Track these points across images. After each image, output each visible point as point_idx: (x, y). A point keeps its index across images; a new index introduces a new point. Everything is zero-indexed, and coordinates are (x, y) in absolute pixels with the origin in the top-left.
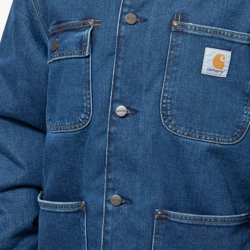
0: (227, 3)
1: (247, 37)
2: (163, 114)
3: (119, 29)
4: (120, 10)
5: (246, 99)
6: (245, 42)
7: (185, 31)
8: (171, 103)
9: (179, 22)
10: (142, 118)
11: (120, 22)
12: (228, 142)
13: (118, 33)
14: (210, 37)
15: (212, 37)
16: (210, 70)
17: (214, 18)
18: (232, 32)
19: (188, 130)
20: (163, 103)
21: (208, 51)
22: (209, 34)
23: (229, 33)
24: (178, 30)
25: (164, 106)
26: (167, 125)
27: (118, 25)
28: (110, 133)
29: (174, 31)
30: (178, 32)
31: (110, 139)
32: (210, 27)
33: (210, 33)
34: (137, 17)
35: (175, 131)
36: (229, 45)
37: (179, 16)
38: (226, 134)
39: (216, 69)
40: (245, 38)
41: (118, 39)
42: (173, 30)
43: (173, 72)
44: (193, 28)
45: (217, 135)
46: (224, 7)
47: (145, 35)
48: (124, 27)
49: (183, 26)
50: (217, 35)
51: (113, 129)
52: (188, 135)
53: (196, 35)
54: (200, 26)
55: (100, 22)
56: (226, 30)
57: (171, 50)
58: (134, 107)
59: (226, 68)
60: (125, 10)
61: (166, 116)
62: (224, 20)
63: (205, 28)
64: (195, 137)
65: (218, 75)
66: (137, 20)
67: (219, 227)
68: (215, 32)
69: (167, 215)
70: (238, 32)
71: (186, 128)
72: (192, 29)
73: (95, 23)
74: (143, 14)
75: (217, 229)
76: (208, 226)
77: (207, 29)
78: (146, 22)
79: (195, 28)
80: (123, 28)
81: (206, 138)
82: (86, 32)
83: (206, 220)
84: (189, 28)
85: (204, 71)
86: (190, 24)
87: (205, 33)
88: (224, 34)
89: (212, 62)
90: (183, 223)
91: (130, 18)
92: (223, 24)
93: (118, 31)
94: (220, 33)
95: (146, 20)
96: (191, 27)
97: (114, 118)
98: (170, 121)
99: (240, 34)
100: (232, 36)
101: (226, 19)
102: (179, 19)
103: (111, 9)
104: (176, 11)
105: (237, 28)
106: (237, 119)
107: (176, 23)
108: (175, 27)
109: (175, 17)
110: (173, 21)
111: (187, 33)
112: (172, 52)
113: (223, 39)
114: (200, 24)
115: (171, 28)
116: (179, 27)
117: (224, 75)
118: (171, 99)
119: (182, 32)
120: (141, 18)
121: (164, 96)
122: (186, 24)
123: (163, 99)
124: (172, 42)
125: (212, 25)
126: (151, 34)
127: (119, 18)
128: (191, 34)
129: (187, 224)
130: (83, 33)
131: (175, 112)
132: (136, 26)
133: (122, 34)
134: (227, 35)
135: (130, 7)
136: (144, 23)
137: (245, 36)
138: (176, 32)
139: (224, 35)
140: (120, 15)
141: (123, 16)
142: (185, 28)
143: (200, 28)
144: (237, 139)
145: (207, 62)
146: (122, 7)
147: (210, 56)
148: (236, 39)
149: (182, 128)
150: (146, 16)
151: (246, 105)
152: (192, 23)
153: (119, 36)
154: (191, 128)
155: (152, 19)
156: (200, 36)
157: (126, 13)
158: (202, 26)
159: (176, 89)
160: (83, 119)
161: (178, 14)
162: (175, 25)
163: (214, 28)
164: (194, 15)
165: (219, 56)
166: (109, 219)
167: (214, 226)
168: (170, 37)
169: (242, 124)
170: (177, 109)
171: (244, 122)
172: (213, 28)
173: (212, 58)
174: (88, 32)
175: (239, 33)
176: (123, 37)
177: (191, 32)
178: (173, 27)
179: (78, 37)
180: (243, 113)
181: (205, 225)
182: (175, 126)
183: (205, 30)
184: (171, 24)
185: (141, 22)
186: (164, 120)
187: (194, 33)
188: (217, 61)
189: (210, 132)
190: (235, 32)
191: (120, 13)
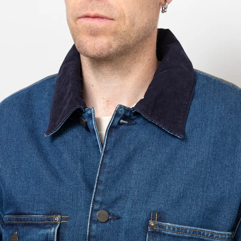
0: (206, 201)
1: (227, 236)
3: (89, 228)
4: (91, 206)
7: (163, 231)
9: (156, 222)
11: (90, 220)
13: (89, 232)
14: (189, 238)
15: (192, 238)
17: (193, 218)
18: (213, 232)
22: (188, 235)
23: (209, 233)
24: (155, 231)
27: (89, 223)
29: (151, 232)
30: (155, 233)
32: (189, 227)
33: (189, 233)
34: (109, 214)
37: (156, 215)
40: (226, 237)
41: (88, 239)
42: (149, 230)
44: (172, 229)
46: (203, 204)
47: (118, 236)
48: (95, 225)
49: (160, 226)
50: (197, 236)
53: (174, 236)
54: (179, 226)
55: (67, 219)
56: (206, 230)
60: (96, 207)
62: (203, 218)
63: (184, 228)
66: (109, 217)
68: (194, 232)
70: (218, 232)
72: (170, 230)
74: (116, 211)
77: (186, 230)
78: (119, 220)
79: (174, 228)
80: (94, 227)
82: (53, 230)
84: (167, 228)
86: (169, 224)
87: (184, 234)
88: (203, 234)
91: (102, 215)
92: (202, 222)
93: (89, 230)
94: (200, 233)
95: (119, 218)
96: (169, 227)
99: (220, 234)
100: (212, 236)
101: (205, 217)
102: (156, 218)
103: (79, 204)
104: (153, 209)
105: (216, 226)
107: (153, 223)
108: (152, 227)
109: (152, 215)
110: (150, 221)
111: (164, 234)
113: (203, 240)
114: (178, 224)
115: (148, 228)
116: (156, 228)
119: (160, 233)
120: (113, 215)
122: (164, 224)
125: (191, 225)
126: (125, 233)
127: (90, 216)
128: (169, 235)
130: (49, 230)
132: (108, 224)
133: (93, 233)
134: (207, 235)
135: (102, 203)
136: (117, 221)
137: (226, 236)
138: (153, 232)
139: (204, 236)
140: (90, 212)
141: (94, 214)
142: (163, 229)
143: (178, 229)
146: (93, 203)
148: (216, 239)
150: (119, 213)
152: (170, 223)
153: (89, 236)
155: (126, 217)
156: (179, 237)
157: (97, 210)
158: (181, 226)
161: (154, 212)
162: (151, 225)
163: (194, 228)
164: (172, 214)
168: (146, 238)
172: (192, 228)
175: (220, 232)
176: (95, 237)
177: (169, 233)
178: (150, 227)
179: (42, 235)
183: (184, 231)
184: (148, 225)
185: (114, 219)
187: (173, 234)
190: (216, 232)
191: (91, 210)
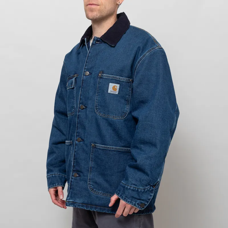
1: (125, 79)
2: (96, 108)
5: (126, 102)
6: (125, 81)
8: (98, 104)
10: (88, 109)
12: (119, 118)
14: (111, 79)
15: (112, 79)
16: (112, 91)
19: (104, 113)
20: (96, 104)
21: (110, 84)
25: (96, 105)
26: (97, 112)
27: (82, 76)
28: (78, 115)
30: (101, 78)
31: (78, 117)
34: (89, 73)
35: (99, 114)
36: (119, 82)
38: (118, 115)
39: (114, 91)
43: (99, 92)
45: (114, 115)
46: (117, 68)
49: (102, 75)
51: (79, 113)
52: (104, 116)
53: (106, 79)
55: (78, 75)
57: (98, 84)
58: (86, 106)
59: (118, 91)
61: (97, 109)
64: (106, 116)
65: (115, 93)
67: (114, 151)
68: (113, 77)
69: (95, 145)
71: (103, 113)
73: (77, 75)
75: (113, 152)
76: (109, 150)
77: (110, 76)
78: (91, 74)
79: (106, 76)
80: (84, 77)
81: (110, 117)
83: (109, 148)
85: (109, 92)
88: (116, 78)
89: (112, 89)
90: (101, 149)
92: (116, 74)
93: (82, 78)
94: (115, 78)
96: (105, 75)
97: (80, 110)
98: (98, 111)
100: (119, 79)
102: (101, 73)
106: (123, 109)
108: (100, 76)
111: (103, 78)
112: (99, 85)
113: (116, 80)
114: (108, 74)
117: (117, 93)
118: (98, 102)
121: (96, 102)
123: (96, 103)
124: (99, 81)
125: (112, 75)
126: (93, 79)
127: (83, 73)
129: (102, 149)
131: (99, 107)
132: (88, 76)
133: (84, 79)
134: (118, 78)
135: (87, 69)
143: (108, 76)
144: (123, 117)
145: (110, 89)
146: (84, 69)
147: (111, 86)
148: (121, 80)
149: (102, 113)
150: (92, 72)
151: (127, 105)
153: (83, 80)
154: (105, 113)
156: (108, 79)
157: (85, 72)
159: (100, 99)
160: (73, 111)
161: (101, 71)
164: (106, 71)
165: (114, 86)
166: (76, 147)
167: (112, 150)
169: (125, 112)
170: (100, 106)
171: (126, 111)
173: (112, 87)
174: (74, 79)
175: (123, 78)
177: (105, 77)
179: (71, 81)
180: (125, 108)
181: (108, 150)
182: (99, 112)
184: (98, 75)
186: (96, 110)
188: (114, 88)
189: (112, 114)
190: (121, 77)
191: (83, 71)
